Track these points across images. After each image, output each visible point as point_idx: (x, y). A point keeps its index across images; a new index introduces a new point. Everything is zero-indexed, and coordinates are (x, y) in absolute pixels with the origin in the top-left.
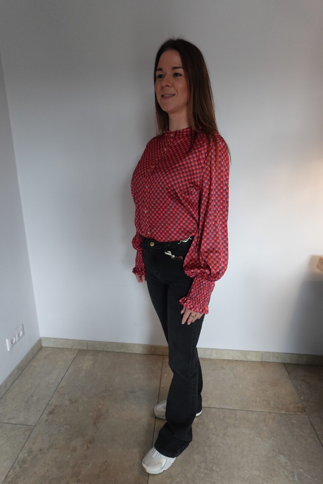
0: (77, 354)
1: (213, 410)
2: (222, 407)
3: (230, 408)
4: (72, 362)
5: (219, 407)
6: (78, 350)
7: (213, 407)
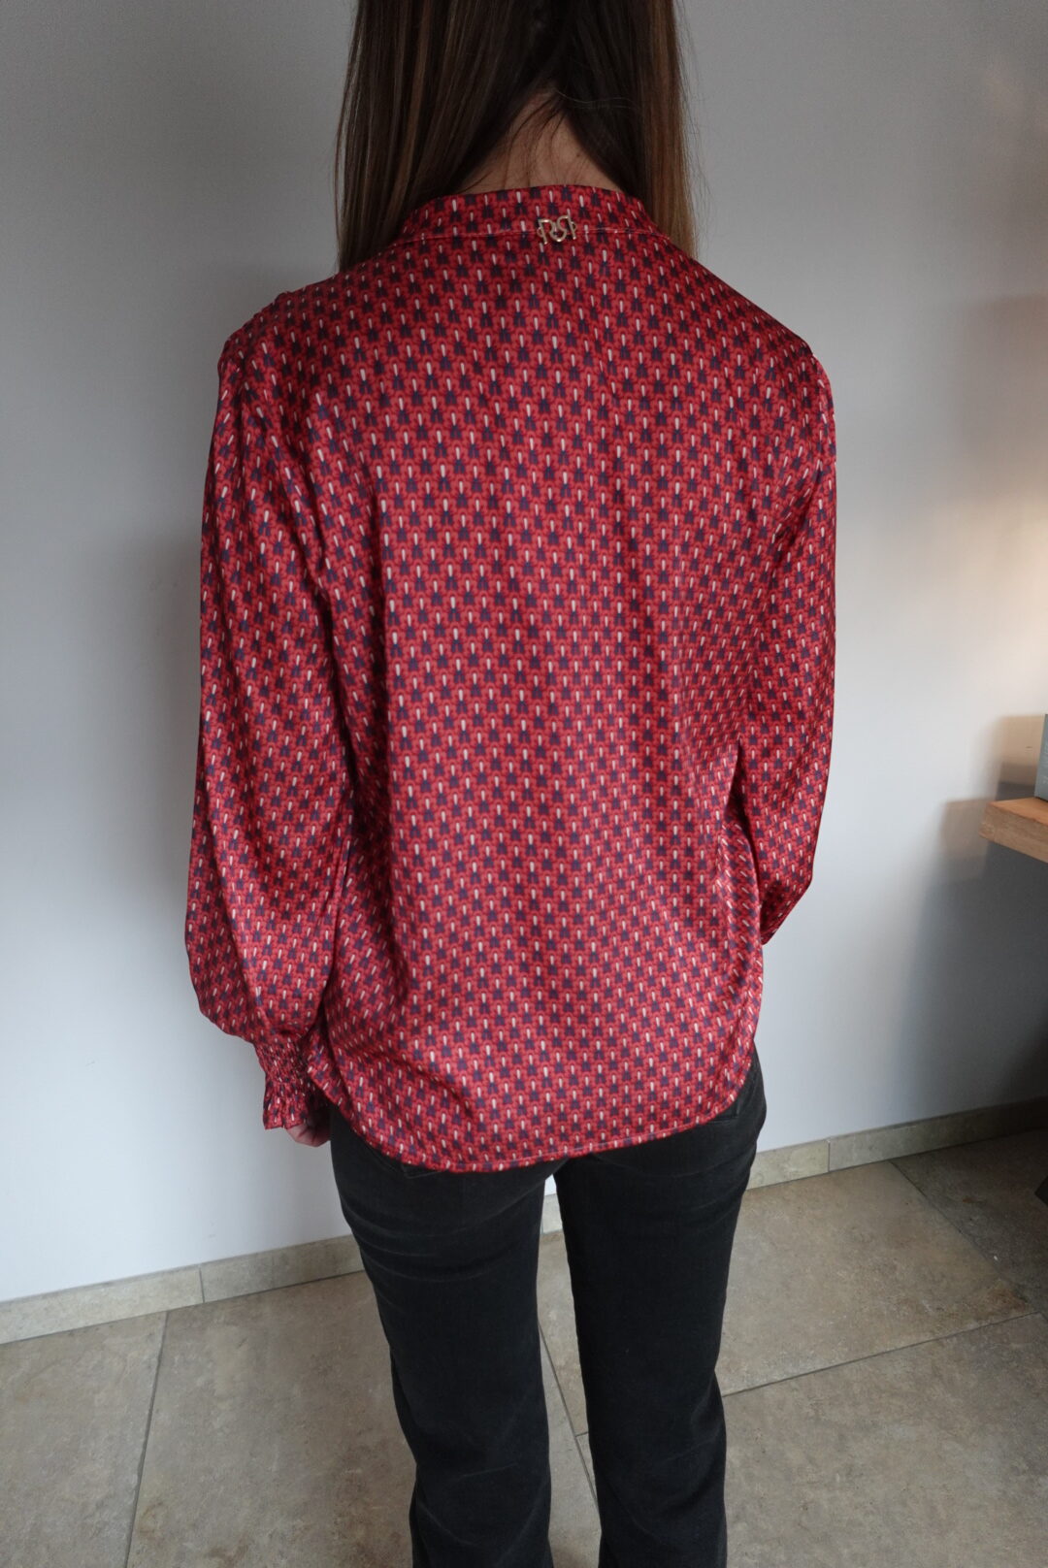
0: (164, 1337)
1: (769, 1392)
2: (793, 1371)
3: (819, 1367)
4: (157, 1374)
5: (785, 1377)
6: (164, 1315)
7: (764, 1381)
